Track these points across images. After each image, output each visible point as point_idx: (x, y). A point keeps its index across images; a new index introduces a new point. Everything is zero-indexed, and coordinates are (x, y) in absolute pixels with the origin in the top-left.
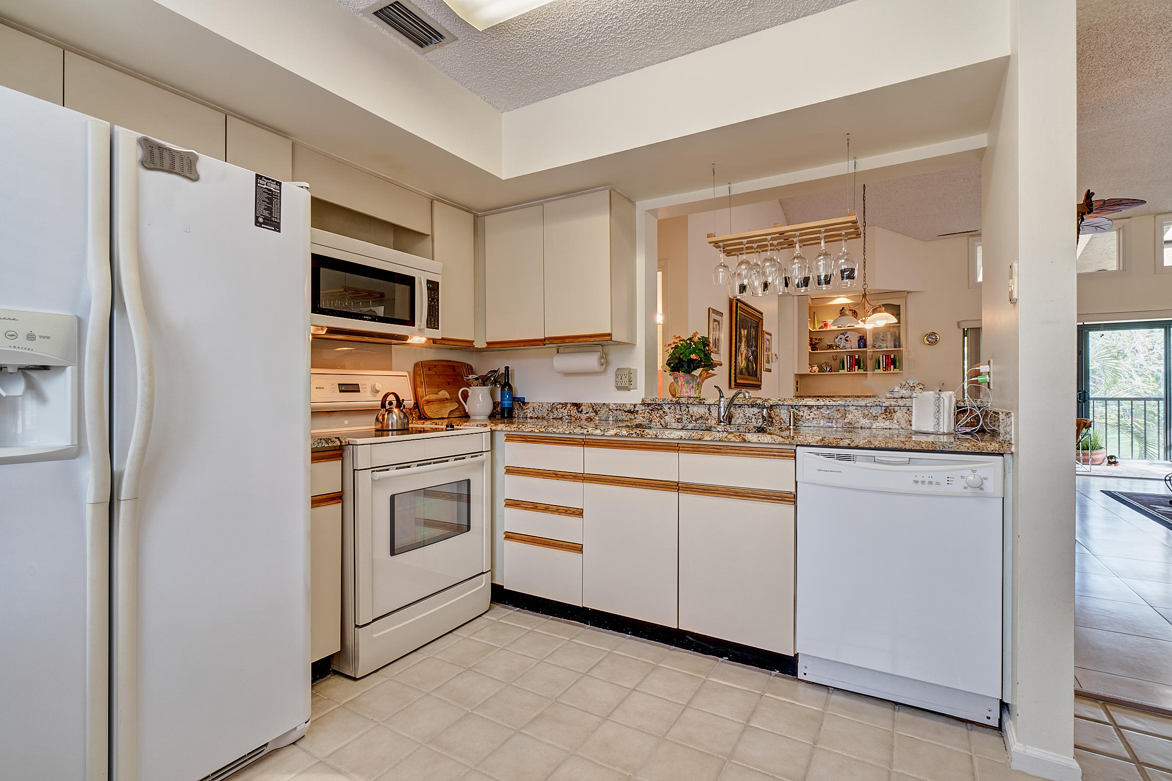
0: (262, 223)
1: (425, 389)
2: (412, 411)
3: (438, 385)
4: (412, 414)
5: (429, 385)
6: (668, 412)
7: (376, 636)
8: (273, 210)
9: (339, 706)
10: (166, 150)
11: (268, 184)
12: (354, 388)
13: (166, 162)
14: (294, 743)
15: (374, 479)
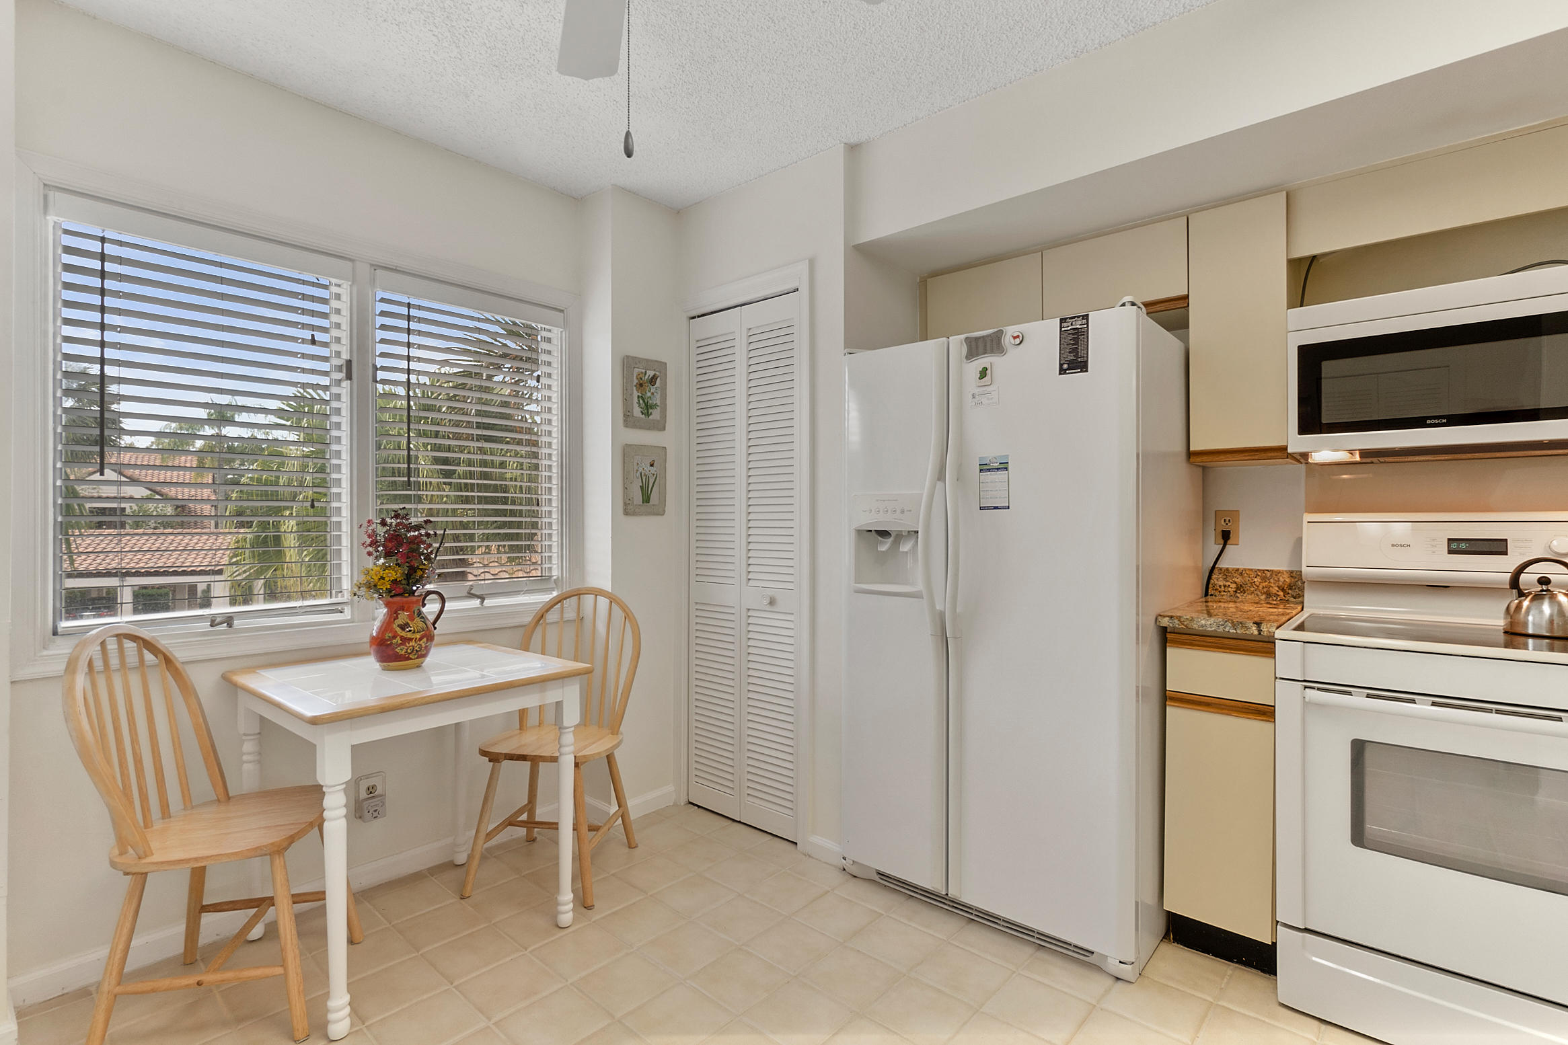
0: (1067, 369)
7: (1314, 959)
8: (1079, 350)
9: (1212, 1000)
10: (980, 338)
11: (1074, 323)
12: (1498, 547)
13: (981, 349)
14: (1118, 979)
15: (1307, 700)
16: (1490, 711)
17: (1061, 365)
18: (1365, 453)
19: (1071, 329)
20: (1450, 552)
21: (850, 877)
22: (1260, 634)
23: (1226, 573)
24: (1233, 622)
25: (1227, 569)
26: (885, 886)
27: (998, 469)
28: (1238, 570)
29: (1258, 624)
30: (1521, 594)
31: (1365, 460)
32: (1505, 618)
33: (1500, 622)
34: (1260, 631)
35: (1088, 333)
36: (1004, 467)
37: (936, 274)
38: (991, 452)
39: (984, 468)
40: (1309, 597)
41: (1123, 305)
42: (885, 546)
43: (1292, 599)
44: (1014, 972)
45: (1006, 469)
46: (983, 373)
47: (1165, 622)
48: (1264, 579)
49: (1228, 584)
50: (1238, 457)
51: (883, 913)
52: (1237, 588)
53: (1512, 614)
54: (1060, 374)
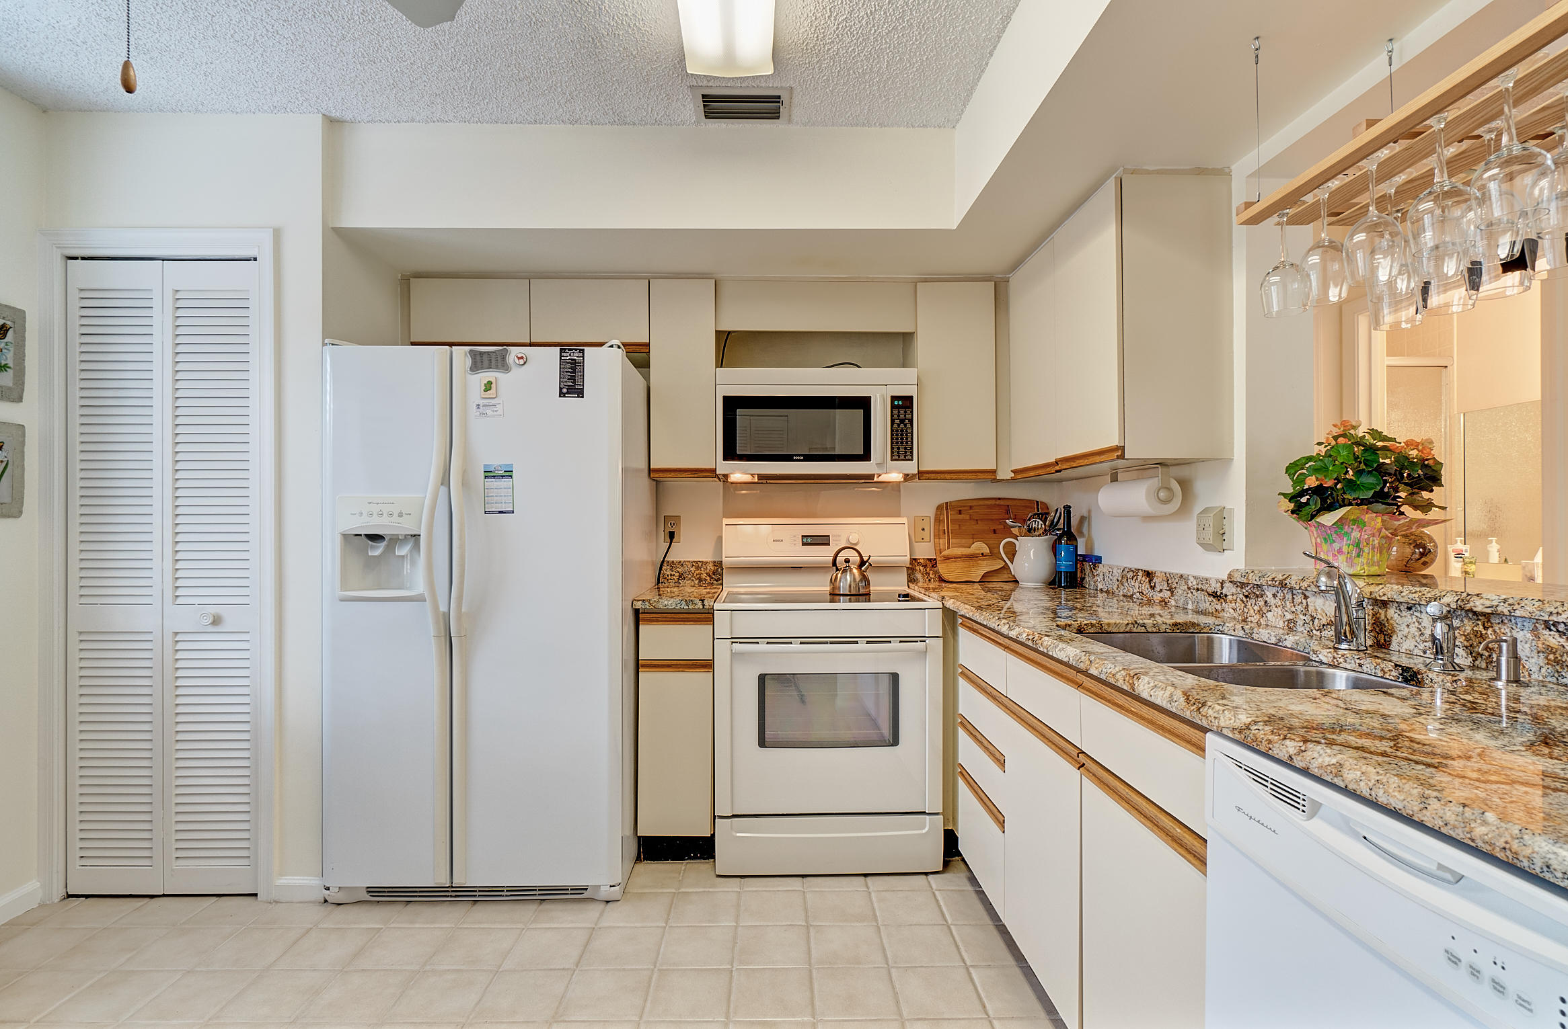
0: (567, 393)
1: (949, 540)
2: (928, 569)
3: (973, 534)
4: (929, 574)
5: (957, 534)
6: (1272, 604)
7: (738, 835)
8: (577, 378)
9: (674, 891)
10: (485, 353)
11: (572, 355)
12: (823, 540)
13: (486, 362)
14: (608, 902)
15: (734, 651)
16: (827, 643)
17: (561, 389)
18: (761, 477)
19: (569, 359)
20: (804, 544)
21: (335, 906)
22: (704, 607)
23: (672, 565)
24: (686, 601)
25: (673, 562)
26: (378, 902)
27: (503, 477)
28: (680, 562)
29: (703, 601)
30: (837, 570)
31: (760, 481)
32: (830, 586)
33: (828, 589)
34: (704, 605)
35: (583, 365)
36: (508, 475)
37: (419, 275)
38: (497, 461)
39: (489, 475)
40: (727, 579)
41: (612, 346)
42: (377, 550)
43: (715, 582)
44: (523, 929)
45: (511, 477)
46: (488, 386)
47: (639, 605)
48: (698, 568)
49: (673, 573)
50: (684, 475)
51: (382, 926)
52: (680, 576)
53: (833, 582)
54: (560, 396)
